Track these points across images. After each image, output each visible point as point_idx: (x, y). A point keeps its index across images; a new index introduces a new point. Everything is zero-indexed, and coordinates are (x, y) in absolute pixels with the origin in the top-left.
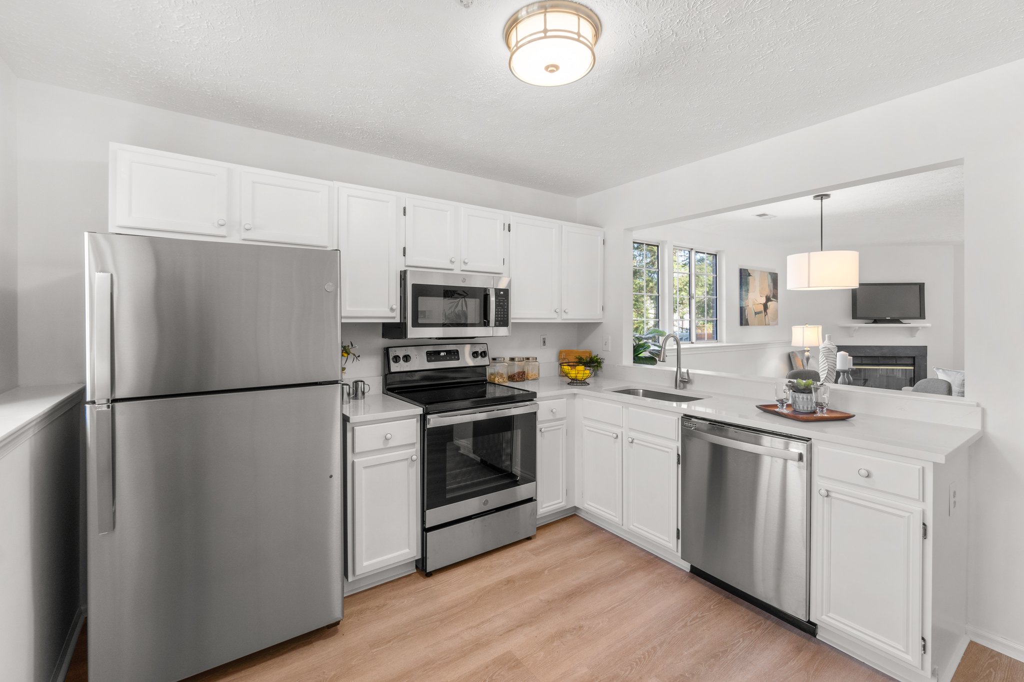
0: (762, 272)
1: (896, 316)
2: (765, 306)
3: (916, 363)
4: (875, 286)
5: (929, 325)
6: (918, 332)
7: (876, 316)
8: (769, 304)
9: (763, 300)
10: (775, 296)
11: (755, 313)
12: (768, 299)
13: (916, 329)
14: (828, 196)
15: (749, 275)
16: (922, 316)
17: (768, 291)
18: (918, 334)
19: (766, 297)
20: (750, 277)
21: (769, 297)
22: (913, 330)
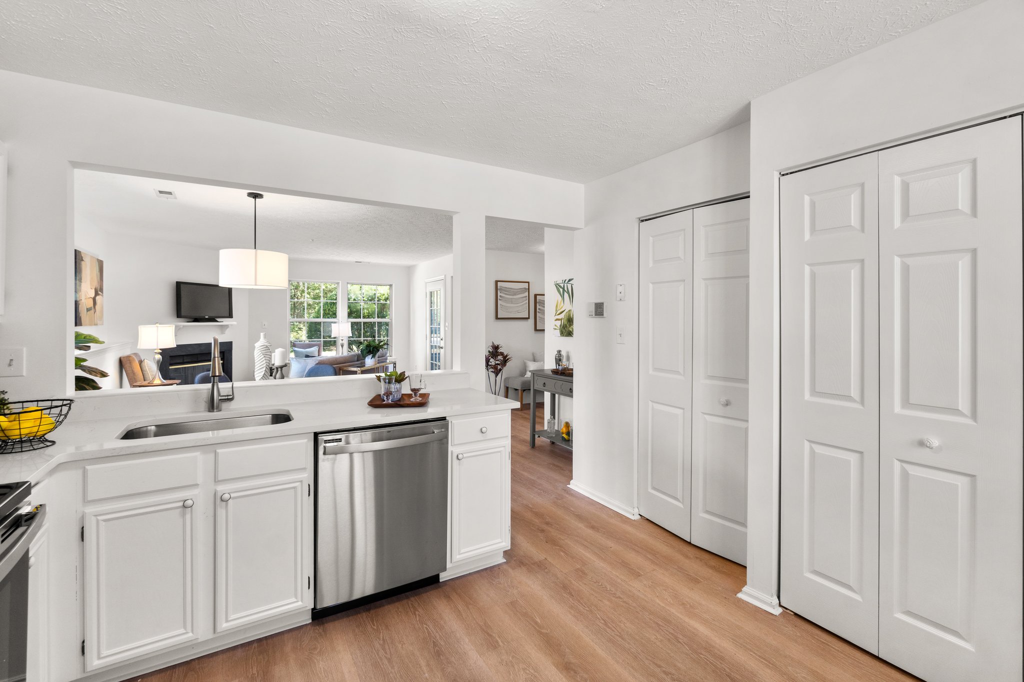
0: (92, 257)
1: (212, 315)
2: (94, 300)
3: (225, 358)
4: (196, 286)
5: (235, 323)
6: (228, 330)
7: (197, 315)
8: (97, 298)
9: (93, 295)
10: (101, 290)
11: (87, 309)
12: (97, 294)
13: (227, 326)
14: (260, 196)
15: (83, 260)
16: (230, 316)
17: (96, 284)
18: (227, 331)
19: (95, 289)
20: (83, 262)
21: (97, 289)
22: (223, 328)
